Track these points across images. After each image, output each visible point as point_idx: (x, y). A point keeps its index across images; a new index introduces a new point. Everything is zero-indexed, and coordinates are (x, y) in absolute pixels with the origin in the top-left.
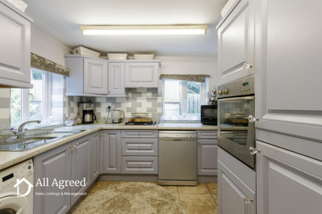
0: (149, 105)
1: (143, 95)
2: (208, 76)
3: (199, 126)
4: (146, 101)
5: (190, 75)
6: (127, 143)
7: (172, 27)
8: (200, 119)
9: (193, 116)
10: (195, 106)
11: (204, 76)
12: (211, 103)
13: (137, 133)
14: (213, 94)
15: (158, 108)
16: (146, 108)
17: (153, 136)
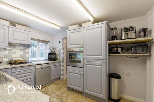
0: (22, 53)
1: (17, 47)
2: (50, 42)
3: (48, 62)
4: (19, 51)
5: (43, 40)
6: (16, 75)
7: (50, 23)
8: (48, 59)
9: (42, 58)
10: (35, 54)
11: (48, 41)
12: (51, 52)
13: (24, 68)
14: (52, 49)
15: (27, 55)
16: (19, 55)
17: (32, 68)
